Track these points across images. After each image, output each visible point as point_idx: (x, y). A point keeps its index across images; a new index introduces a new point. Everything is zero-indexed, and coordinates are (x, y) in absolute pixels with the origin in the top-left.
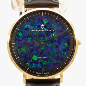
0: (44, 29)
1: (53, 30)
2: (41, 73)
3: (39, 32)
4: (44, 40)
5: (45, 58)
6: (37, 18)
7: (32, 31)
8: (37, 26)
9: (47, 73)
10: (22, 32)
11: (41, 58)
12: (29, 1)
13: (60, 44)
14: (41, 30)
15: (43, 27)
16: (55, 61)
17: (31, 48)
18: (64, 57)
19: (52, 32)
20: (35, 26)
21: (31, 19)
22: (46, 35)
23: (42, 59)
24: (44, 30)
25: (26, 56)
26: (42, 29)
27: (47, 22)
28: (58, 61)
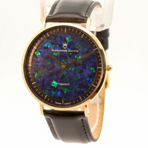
0: (66, 49)
1: (78, 51)
2: (61, 104)
3: (61, 52)
4: (66, 63)
5: (66, 84)
6: (59, 35)
7: (52, 50)
8: (58, 46)
9: (68, 104)
10: (40, 52)
11: (61, 84)
12: (53, 15)
13: (86, 68)
14: (63, 51)
15: (65, 46)
16: (78, 89)
17: (51, 71)
18: (89, 84)
19: (76, 53)
20: (56, 45)
21: (52, 37)
22: (68, 57)
23: (63, 86)
24: (67, 51)
25: (43, 81)
26: (64, 49)
27: (71, 40)
28: (82, 90)
